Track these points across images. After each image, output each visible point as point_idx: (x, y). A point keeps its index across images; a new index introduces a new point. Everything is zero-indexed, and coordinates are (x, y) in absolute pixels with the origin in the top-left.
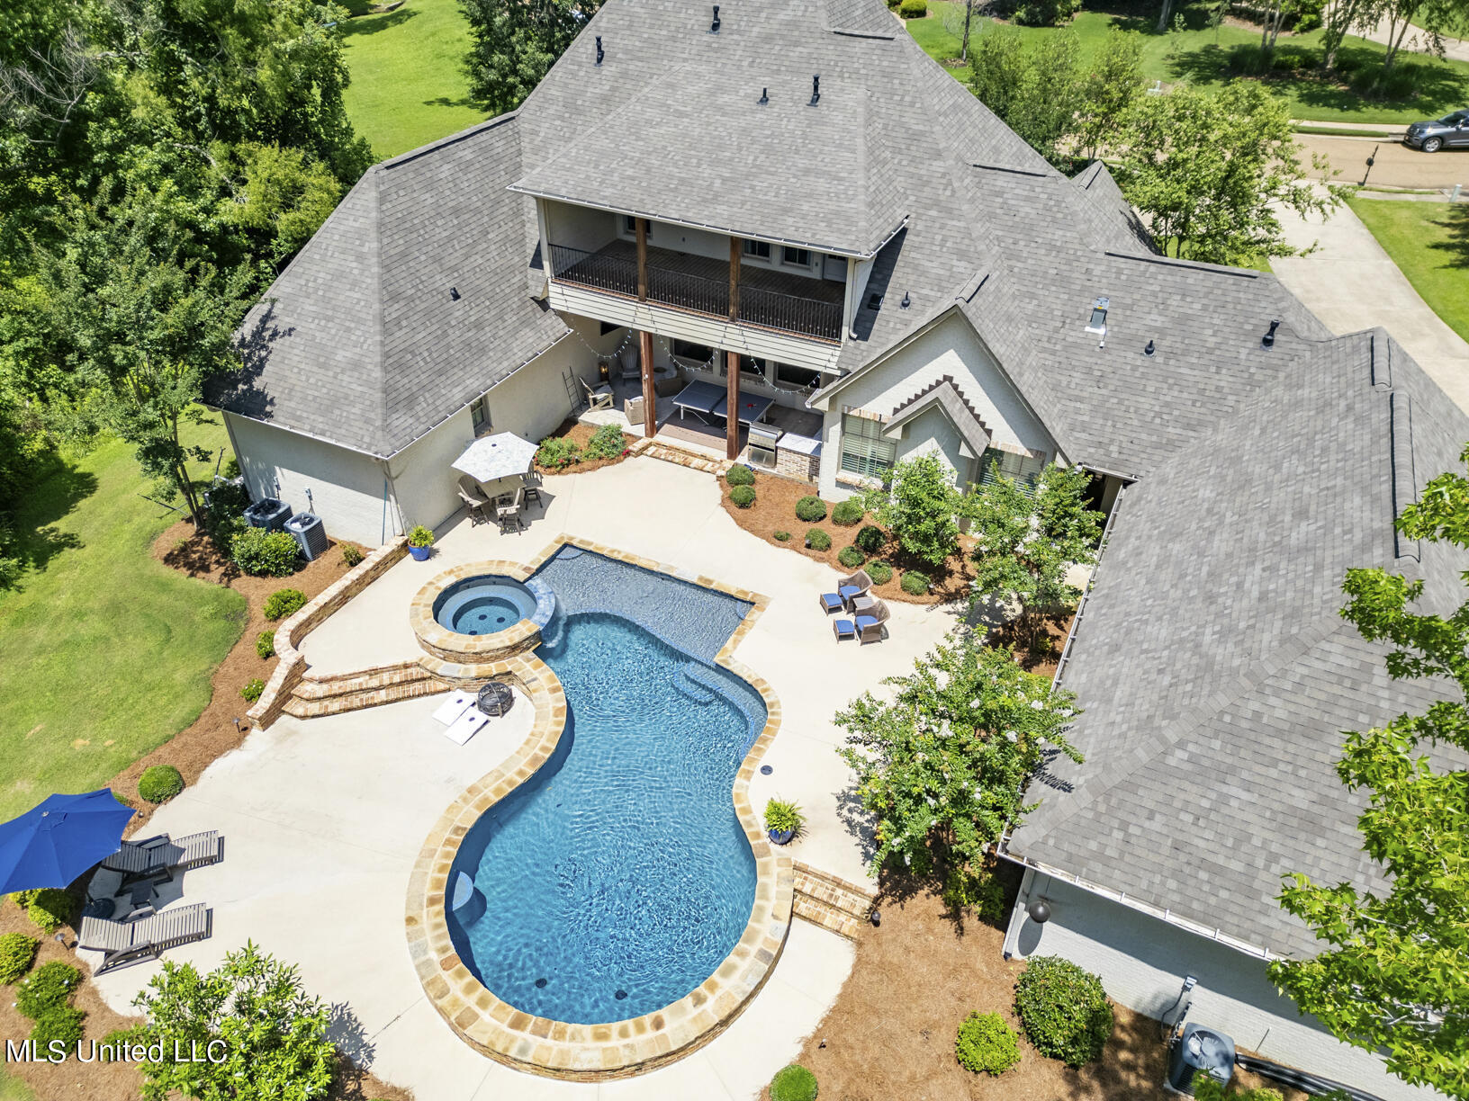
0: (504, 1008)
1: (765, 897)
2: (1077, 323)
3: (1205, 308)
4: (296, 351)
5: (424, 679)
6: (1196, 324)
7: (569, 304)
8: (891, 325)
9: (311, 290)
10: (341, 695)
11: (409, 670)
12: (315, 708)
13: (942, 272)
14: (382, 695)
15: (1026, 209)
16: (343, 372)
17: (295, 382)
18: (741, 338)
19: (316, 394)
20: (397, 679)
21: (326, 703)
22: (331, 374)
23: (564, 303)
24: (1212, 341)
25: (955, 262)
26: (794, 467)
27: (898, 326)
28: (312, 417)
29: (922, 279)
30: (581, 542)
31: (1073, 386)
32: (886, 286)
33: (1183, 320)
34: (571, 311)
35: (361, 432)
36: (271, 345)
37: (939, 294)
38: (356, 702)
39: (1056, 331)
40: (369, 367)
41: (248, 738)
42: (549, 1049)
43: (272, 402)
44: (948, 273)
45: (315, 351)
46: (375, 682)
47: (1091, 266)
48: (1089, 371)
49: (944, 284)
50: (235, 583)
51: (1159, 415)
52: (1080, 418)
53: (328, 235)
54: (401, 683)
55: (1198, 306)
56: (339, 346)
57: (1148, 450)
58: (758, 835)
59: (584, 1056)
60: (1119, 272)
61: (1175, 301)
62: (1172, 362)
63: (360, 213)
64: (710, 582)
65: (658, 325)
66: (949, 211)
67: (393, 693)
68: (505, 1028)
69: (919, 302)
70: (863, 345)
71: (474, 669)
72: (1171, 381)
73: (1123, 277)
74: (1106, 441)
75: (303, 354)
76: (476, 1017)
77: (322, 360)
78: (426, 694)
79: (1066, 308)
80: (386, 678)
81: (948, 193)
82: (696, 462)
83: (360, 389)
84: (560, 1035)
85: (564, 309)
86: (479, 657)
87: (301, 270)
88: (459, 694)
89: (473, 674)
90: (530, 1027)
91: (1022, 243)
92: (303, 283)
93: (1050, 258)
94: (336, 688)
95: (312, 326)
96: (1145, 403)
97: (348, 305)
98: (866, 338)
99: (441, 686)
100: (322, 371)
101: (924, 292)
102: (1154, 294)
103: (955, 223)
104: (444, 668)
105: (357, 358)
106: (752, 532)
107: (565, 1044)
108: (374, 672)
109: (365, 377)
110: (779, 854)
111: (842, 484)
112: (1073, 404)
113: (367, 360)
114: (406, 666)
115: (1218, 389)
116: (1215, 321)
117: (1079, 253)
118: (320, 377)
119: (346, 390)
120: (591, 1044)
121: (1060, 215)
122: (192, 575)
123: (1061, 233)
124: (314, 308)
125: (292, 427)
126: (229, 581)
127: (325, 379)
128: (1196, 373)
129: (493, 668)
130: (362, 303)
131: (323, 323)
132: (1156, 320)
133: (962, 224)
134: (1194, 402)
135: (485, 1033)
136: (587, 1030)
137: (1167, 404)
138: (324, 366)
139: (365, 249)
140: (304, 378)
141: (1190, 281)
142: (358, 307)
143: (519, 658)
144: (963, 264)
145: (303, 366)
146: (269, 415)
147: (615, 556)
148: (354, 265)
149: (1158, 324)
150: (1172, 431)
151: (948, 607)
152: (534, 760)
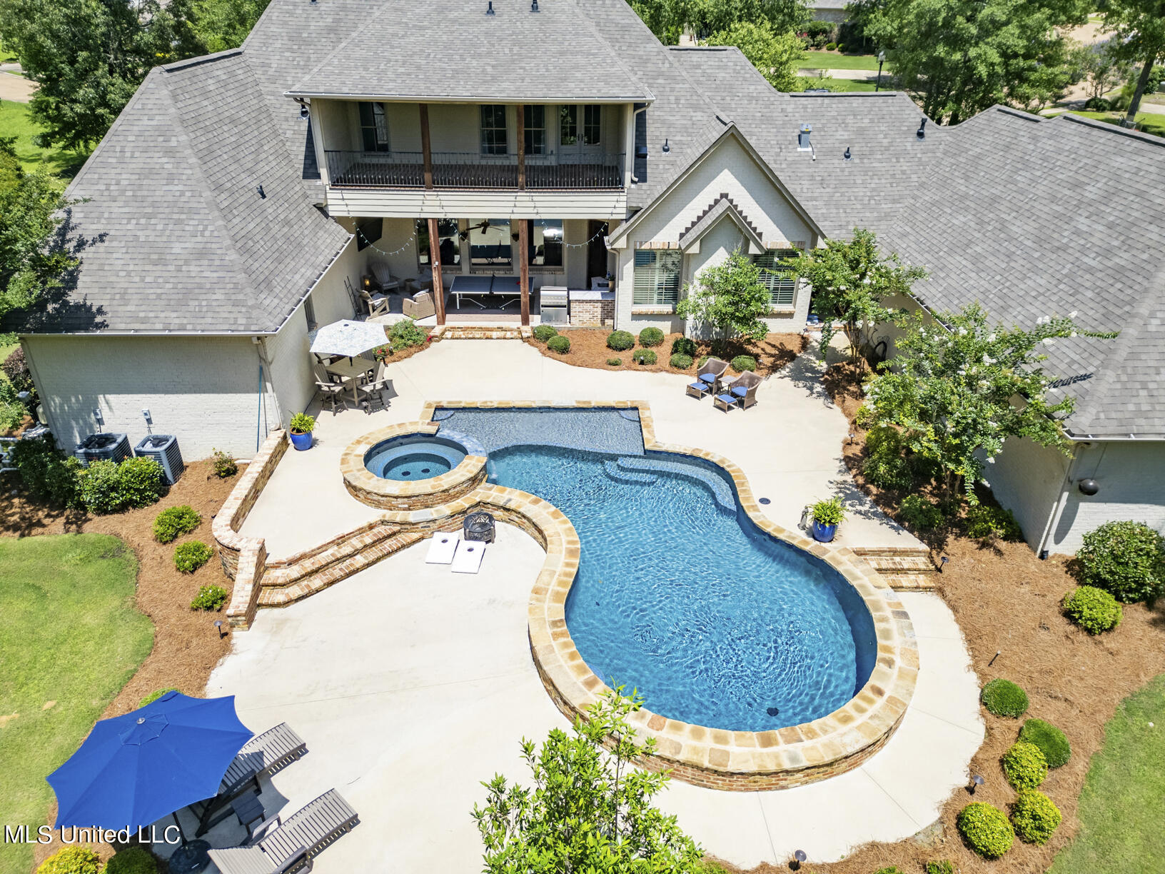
0: (743, 736)
1: (856, 578)
2: (790, 147)
3: (872, 121)
4: (115, 256)
5: (394, 534)
6: (871, 132)
7: (350, 208)
8: (661, 167)
9: (116, 193)
10: (316, 571)
11: (375, 530)
12: (295, 591)
13: (685, 122)
14: (360, 560)
15: (721, 75)
16: (187, 262)
17: (126, 285)
18: (532, 204)
19: (159, 291)
20: (368, 540)
21: (304, 583)
22: (172, 268)
23: (344, 208)
24: (885, 142)
25: (692, 114)
26: (587, 316)
27: (667, 167)
28: (163, 315)
29: (672, 130)
30: (449, 403)
31: (805, 190)
32: (645, 140)
33: (861, 131)
34: (352, 214)
35: (232, 315)
36: (79, 255)
37: (689, 138)
38: (337, 571)
39: (778, 155)
40: (219, 252)
41: (233, 641)
42: (813, 748)
43: (100, 311)
44: (690, 122)
45: (145, 250)
46: (347, 549)
47: (784, 106)
48: (812, 178)
49: (690, 130)
50: (87, 527)
51: (871, 198)
52: (820, 212)
53: (121, 138)
54: (373, 544)
55: (867, 121)
56: (173, 239)
57: (875, 223)
58: (806, 543)
59: (847, 740)
60: (805, 108)
61: (850, 120)
62: (865, 161)
63: (154, 112)
64: (589, 402)
65: (446, 209)
66: (674, 78)
67: (372, 554)
68: (759, 749)
69: (675, 146)
70: (644, 186)
71: (445, 509)
72: (870, 173)
73: (809, 110)
74: (844, 223)
75: (128, 256)
76: (727, 753)
77: (155, 257)
78: (403, 547)
79: (779, 138)
80: (356, 543)
81: (667, 65)
82: (494, 334)
83: (215, 275)
84: (811, 734)
85: (345, 214)
86: (447, 495)
87: (96, 176)
88: (439, 536)
89: (448, 512)
90: (780, 739)
91: (728, 98)
92: (103, 187)
93: (753, 106)
94: (308, 565)
95: (129, 227)
96: (860, 192)
97: (171, 199)
98: (645, 181)
99: (415, 536)
100: (159, 267)
101: (678, 138)
102: (834, 118)
103: (681, 86)
104: (412, 516)
105: (201, 246)
106: (587, 366)
107: (823, 739)
108: (341, 540)
109: (217, 262)
110: (835, 548)
111: (637, 317)
112: (810, 203)
113: (214, 246)
114: (371, 527)
115: (903, 172)
116: (882, 128)
117: (772, 99)
118: (158, 274)
119: (197, 280)
120: (844, 728)
121: (748, 75)
122: (22, 536)
123: (753, 87)
124: (126, 210)
125: (136, 331)
126: (79, 527)
127: (165, 274)
128: (884, 164)
129: (462, 503)
130: (188, 194)
131: (143, 221)
132: (842, 135)
133: (687, 86)
134: (891, 184)
135: (746, 761)
136: (828, 719)
137: (874, 190)
138: (161, 261)
139: (174, 143)
140: (137, 279)
141: (854, 105)
142: (183, 199)
143: (478, 489)
144: (699, 114)
145: (131, 268)
146: (103, 325)
147: (489, 405)
148: (165, 160)
149: (846, 137)
150: (886, 207)
151: (777, 375)
152: (571, 553)
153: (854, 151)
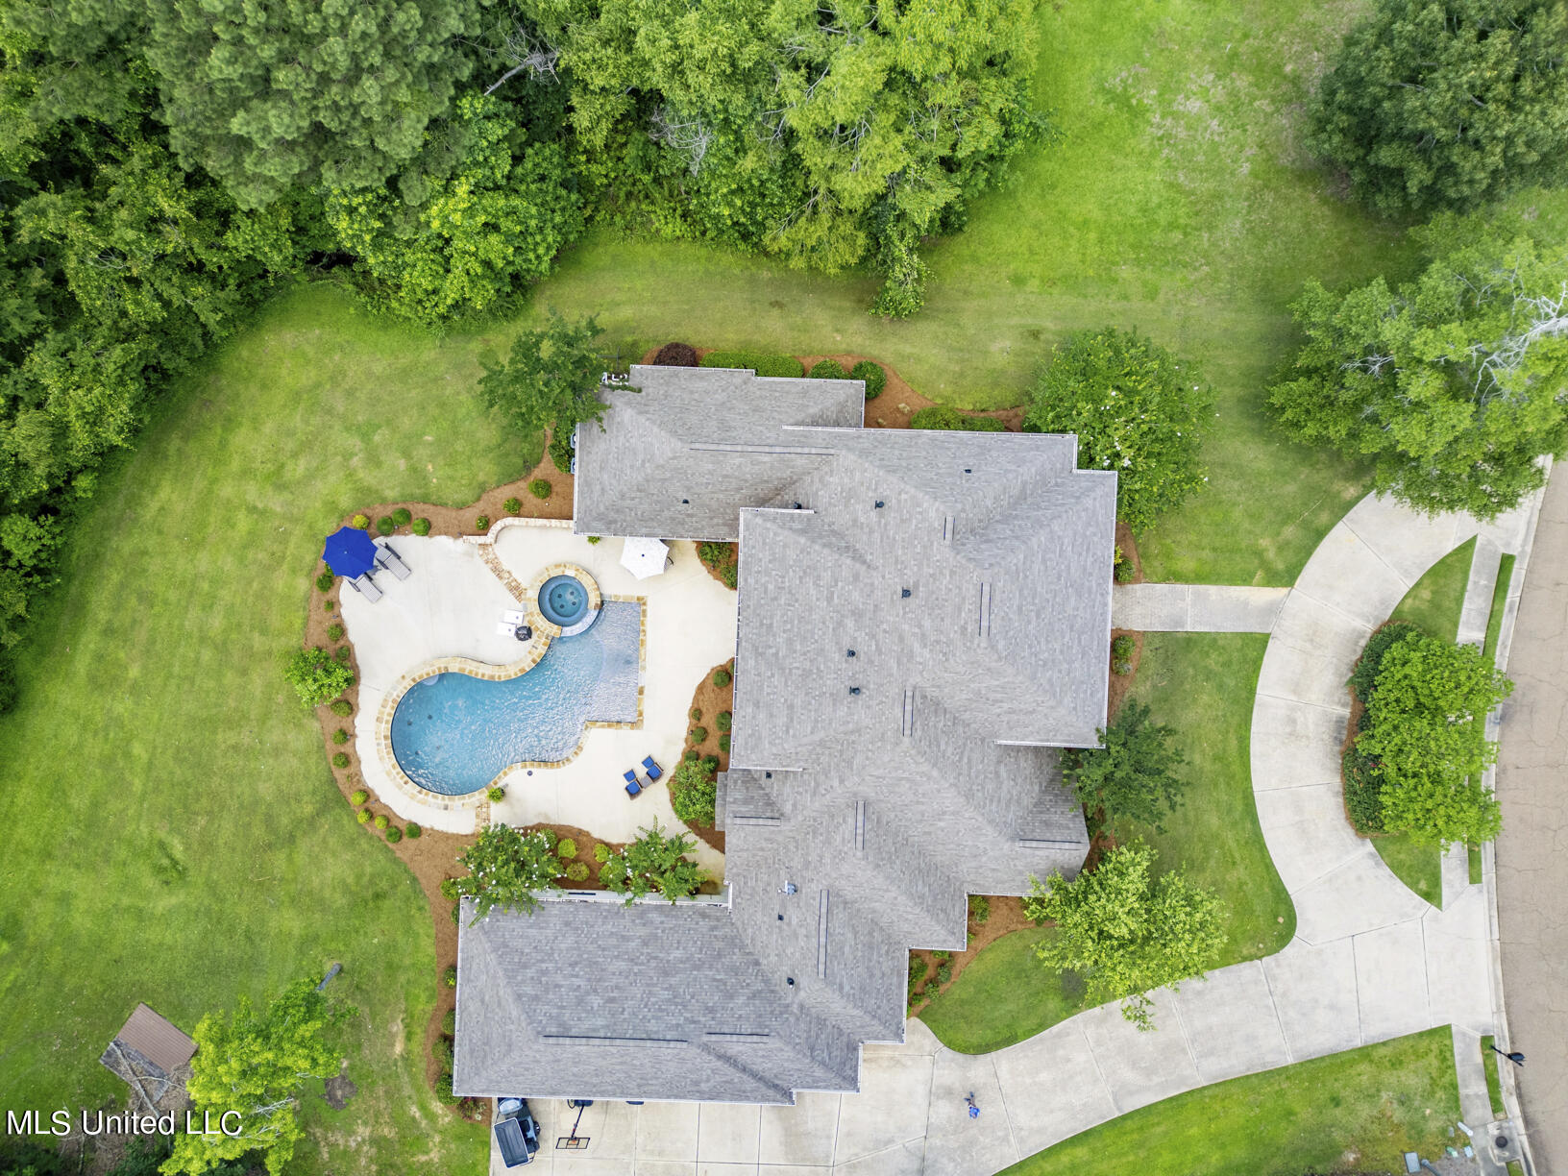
1: (468, 798)
11: (518, 585)
14: (505, 581)
15: (839, 839)
20: (513, 583)
24: (788, 951)
33: (796, 936)
38: (497, 572)
46: (506, 576)
54: (513, 586)
55: (802, 943)
56: (609, 474)
61: (803, 931)
62: (777, 930)
66: (814, 794)
72: (769, 929)
80: (511, 579)
83: (596, 499)
93: (816, 857)
96: (759, 915)
102: (805, 919)
110: (485, 797)
116: (797, 954)
123: (829, 862)
127: (596, 473)
132: (795, 921)
136: (393, 759)
137: (760, 927)
147: (641, 635)
149: (792, 922)
150: (750, 930)
152: (493, 677)
153: (783, 924)
